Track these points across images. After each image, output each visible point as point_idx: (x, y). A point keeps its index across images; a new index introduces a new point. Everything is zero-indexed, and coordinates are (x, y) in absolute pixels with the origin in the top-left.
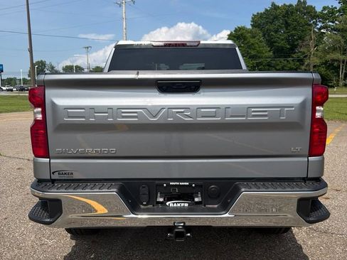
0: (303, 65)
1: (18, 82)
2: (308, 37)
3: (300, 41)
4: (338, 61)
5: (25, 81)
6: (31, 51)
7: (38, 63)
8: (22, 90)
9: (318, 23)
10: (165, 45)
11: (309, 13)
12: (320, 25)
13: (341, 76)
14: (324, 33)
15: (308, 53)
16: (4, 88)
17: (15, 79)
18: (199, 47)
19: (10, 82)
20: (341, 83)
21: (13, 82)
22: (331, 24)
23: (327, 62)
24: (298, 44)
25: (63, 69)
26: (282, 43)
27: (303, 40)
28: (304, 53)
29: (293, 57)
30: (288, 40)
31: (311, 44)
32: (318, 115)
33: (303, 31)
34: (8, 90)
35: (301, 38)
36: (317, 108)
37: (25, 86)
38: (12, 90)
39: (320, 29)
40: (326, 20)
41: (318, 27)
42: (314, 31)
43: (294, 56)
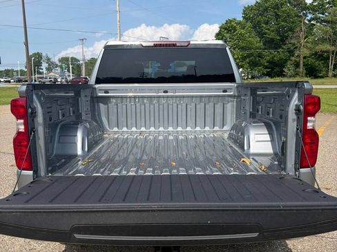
0: (293, 56)
1: (15, 74)
2: (298, 29)
3: (290, 33)
4: (327, 52)
5: (22, 72)
6: (26, 44)
7: (35, 54)
8: (19, 81)
9: (308, 14)
10: (155, 45)
11: (299, 4)
12: (310, 16)
13: (331, 67)
14: (314, 25)
15: (298, 45)
16: (2, 80)
17: (13, 70)
18: (189, 47)
19: (8, 73)
20: (330, 74)
21: (10, 73)
22: (321, 15)
23: (316, 53)
24: (288, 36)
25: (60, 61)
26: (272, 35)
27: (294, 32)
28: (294, 44)
29: (283, 49)
30: (278, 32)
31: (301, 35)
32: (310, 125)
33: (293, 23)
34: (6, 82)
35: (291, 30)
36: (309, 118)
37: (22, 77)
38: (9, 82)
39: (310, 21)
40: (316, 11)
41: (308, 18)
42: (304, 23)
43: (284, 47)
